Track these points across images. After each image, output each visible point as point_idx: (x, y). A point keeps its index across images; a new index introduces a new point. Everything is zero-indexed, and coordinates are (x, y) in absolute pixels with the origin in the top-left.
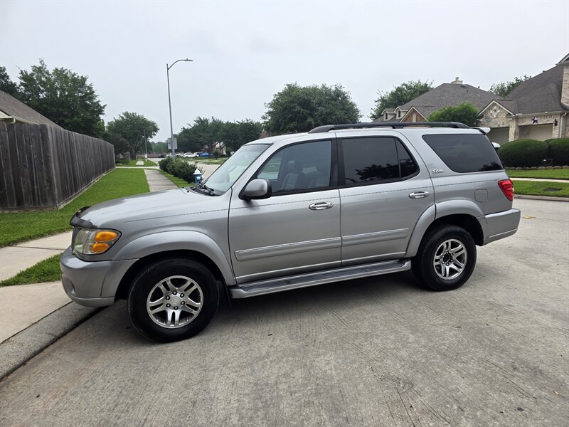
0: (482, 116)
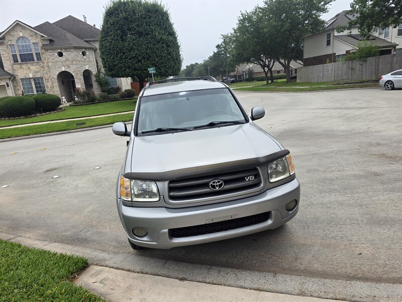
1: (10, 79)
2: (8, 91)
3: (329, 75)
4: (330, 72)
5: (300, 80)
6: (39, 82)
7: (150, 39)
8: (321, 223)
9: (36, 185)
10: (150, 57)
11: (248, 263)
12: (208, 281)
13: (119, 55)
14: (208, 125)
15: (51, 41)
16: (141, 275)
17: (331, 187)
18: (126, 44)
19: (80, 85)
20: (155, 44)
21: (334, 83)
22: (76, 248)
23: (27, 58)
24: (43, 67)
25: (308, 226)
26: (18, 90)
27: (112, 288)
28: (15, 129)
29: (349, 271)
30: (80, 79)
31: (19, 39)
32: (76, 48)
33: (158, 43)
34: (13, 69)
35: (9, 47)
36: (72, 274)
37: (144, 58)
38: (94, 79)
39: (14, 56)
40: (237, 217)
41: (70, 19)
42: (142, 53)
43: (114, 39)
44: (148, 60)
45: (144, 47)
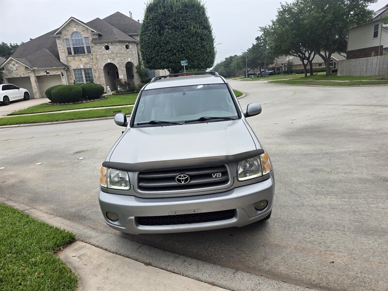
0: (3, 69)
1: (64, 69)
2: (63, 80)
3: (374, 70)
4: (374, 66)
5: (341, 73)
6: (88, 72)
7: (185, 33)
8: (304, 226)
9: (64, 165)
10: (184, 50)
11: (216, 257)
12: (169, 268)
13: (156, 49)
14: (198, 120)
15: (100, 35)
16: (115, 255)
17: (330, 189)
18: (163, 38)
19: (122, 76)
20: (189, 38)
21: (378, 78)
22: (72, 224)
23: (78, 51)
24: (92, 59)
25: (290, 227)
26: (71, 79)
27: (85, 263)
28: (63, 113)
29: (314, 278)
30: (123, 70)
31: (73, 33)
32: (120, 42)
33: (192, 37)
34: (68, 61)
35: (65, 41)
36: (58, 246)
37: (178, 51)
38: (135, 70)
39: (69, 49)
40: (200, 212)
41: (118, 15)
42: (177, 46)
43: (153, 33)
44: (182, 53)
45: (179, 40)
